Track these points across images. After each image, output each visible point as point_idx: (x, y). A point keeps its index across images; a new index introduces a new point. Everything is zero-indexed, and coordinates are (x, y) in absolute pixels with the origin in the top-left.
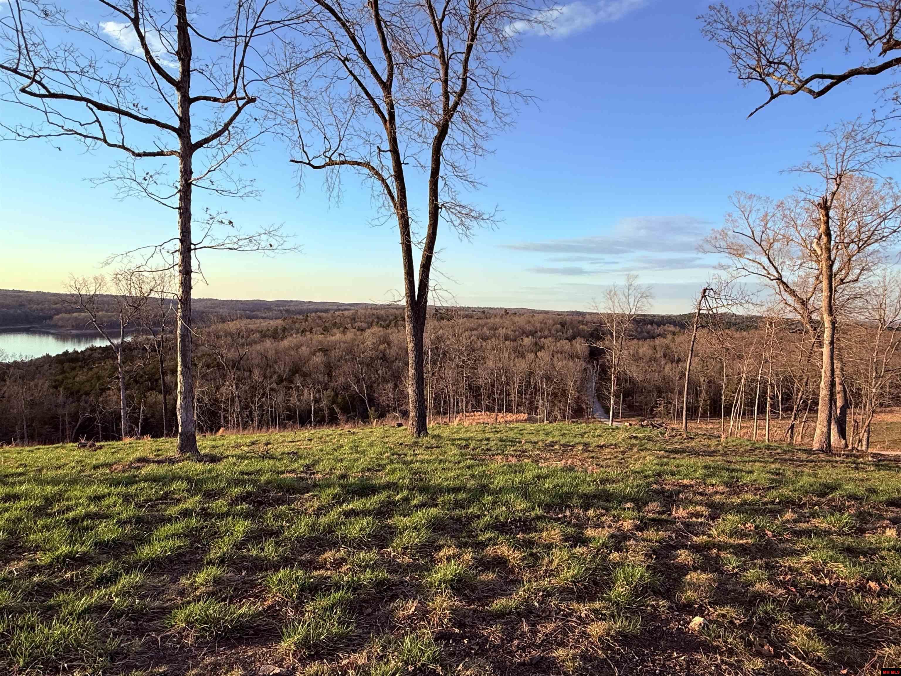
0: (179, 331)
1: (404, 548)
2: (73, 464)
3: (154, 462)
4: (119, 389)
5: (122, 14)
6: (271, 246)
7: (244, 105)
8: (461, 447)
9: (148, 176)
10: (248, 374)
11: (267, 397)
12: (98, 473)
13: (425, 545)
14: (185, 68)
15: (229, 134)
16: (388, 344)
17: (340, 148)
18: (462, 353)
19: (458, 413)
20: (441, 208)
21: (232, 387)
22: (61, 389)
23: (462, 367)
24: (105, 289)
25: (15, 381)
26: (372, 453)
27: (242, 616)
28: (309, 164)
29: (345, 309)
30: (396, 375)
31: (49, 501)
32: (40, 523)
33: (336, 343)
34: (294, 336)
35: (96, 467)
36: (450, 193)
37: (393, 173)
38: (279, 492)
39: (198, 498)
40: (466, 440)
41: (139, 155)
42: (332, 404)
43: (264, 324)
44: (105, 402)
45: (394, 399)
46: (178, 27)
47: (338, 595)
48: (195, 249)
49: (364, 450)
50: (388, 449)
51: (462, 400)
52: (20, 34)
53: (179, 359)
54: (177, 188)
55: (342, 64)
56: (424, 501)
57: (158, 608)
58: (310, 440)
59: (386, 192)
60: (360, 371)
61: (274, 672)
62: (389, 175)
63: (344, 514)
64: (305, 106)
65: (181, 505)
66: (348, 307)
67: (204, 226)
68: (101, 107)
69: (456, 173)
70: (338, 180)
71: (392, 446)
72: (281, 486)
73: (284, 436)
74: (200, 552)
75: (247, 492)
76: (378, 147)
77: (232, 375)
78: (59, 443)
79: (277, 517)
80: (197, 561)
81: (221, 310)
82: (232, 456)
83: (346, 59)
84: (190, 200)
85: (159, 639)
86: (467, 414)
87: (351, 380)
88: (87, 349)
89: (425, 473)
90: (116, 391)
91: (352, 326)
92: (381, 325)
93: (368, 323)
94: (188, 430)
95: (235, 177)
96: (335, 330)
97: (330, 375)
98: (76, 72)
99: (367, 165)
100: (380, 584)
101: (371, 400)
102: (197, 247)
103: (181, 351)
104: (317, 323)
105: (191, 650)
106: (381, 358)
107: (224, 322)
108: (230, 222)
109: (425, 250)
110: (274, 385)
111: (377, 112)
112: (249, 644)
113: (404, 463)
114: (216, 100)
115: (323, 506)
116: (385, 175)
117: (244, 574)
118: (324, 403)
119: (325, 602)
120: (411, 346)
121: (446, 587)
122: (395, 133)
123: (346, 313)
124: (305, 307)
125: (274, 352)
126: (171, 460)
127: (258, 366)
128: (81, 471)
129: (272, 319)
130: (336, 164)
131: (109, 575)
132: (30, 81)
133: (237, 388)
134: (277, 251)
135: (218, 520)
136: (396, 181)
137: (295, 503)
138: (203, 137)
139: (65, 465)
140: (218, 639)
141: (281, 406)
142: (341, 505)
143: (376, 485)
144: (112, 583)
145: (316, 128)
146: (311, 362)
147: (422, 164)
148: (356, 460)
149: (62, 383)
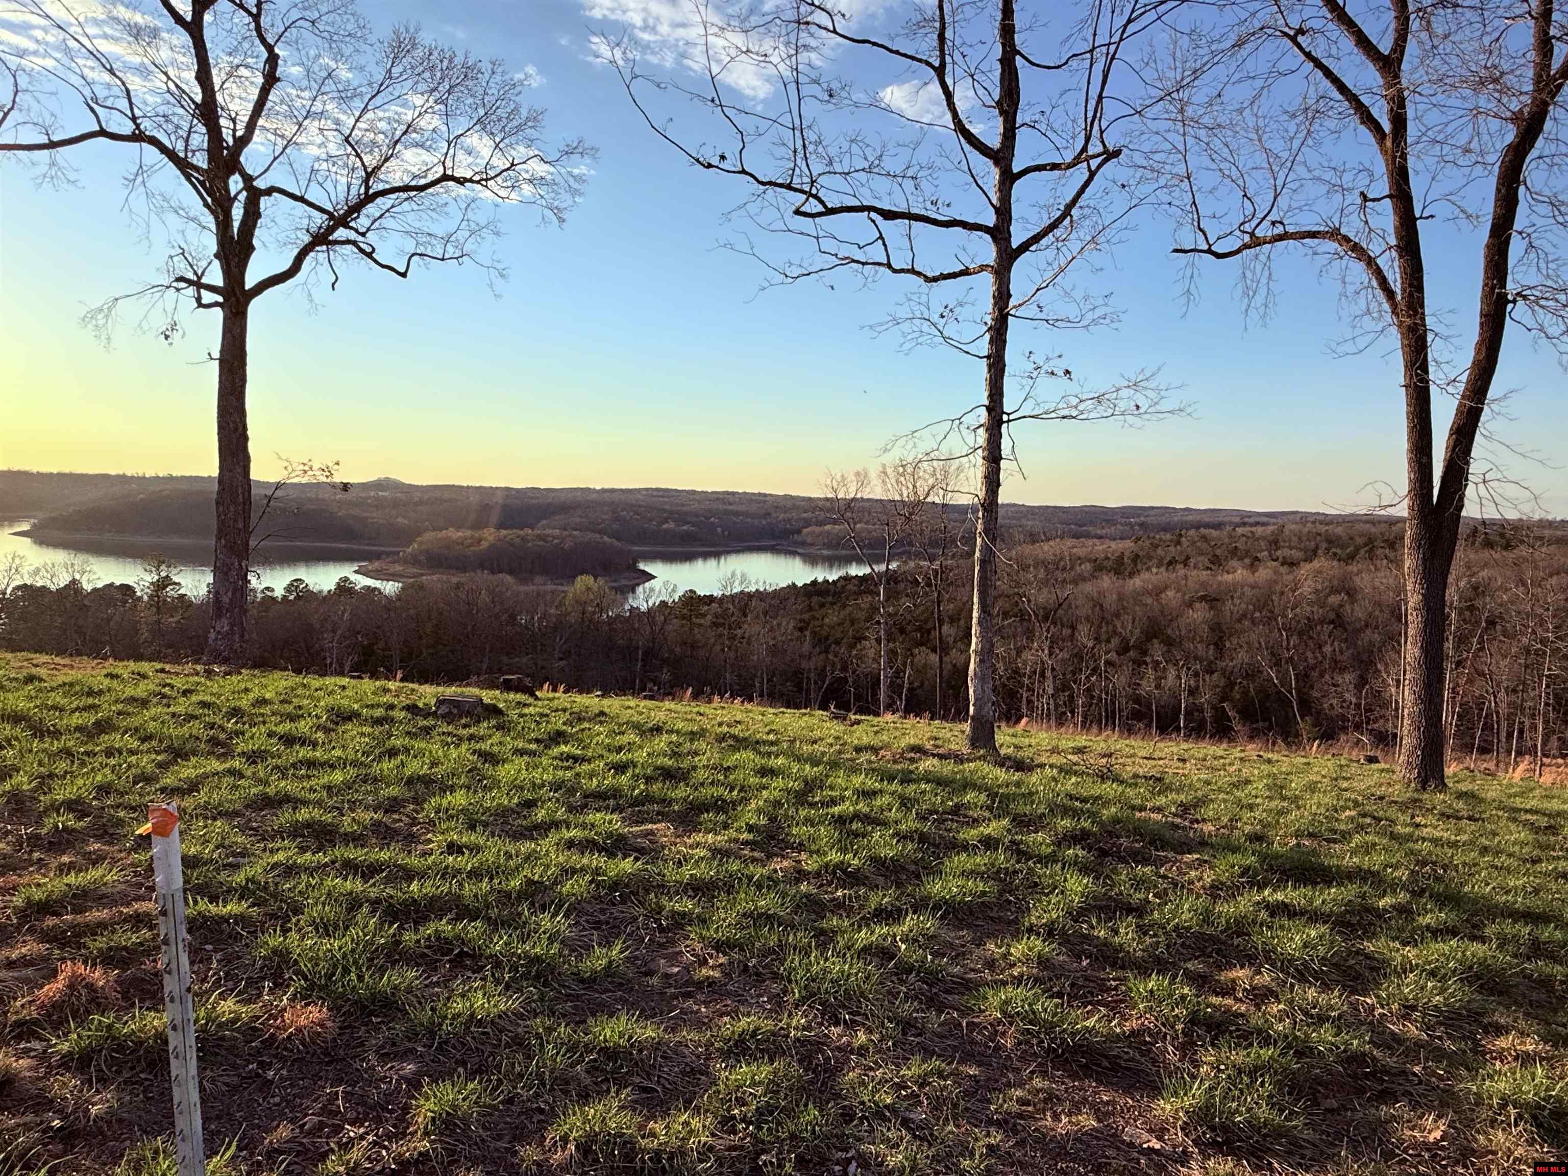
0: (977, 554)
1: (1405, 1007)
2: (831, 740)
3: (934, 755)
4: (878, 641)
5: (924, 65)
6: (1138, 407)
7: (1099, 166)
8: (1535, 829)
9: (948, 310)
10: (1069, 631)
11: (1100, 675)
12: (863, 758)
13: (1460, 1014)
14: (1008, 126)
15: (1071, 221)
16: (1348, 593)
17: (1275, 209)
18: (1542, 623)
19: (1519, 753)
20: (1514, 302)
21: (1043, 651)
22: (808, 633)
23: (1540, 654)
24: (868, 489)
25: (757, 617)
26: (1316, 804)
27: (1087, 1030)
28: (1209, 251)
29: (1257, 524)
30: (1365, 657)
31: (810, 786)
32: (803, 813)
33: (1235, 585)
34: (1154, 570)
35: (858, 750)
36: (1542, 265)
37: (1393, 241)
38: (1137, 841)
39: (1005, 822)
40: (1550, 816)
41: (935, 279)
42: (1221, 702)
43: (1100, 548)
44: (860, 658)
45: (1358, 706)
46: (1001, 61)
47: (1267, 1053)
48: (1009, 421)
49: (1296, 797)
50: (1351, 804)
51: (1534, 727)
52: (798, 133)
53: (976, 600)
54: (986, 323)
55: (1289, 43)
56: (1450, 923)
57: (957, 977)
58: (1184, 761)
59: (1375, 283)
60: (1285, 644)
61: (1151, 1144)
62: (1384, 247)
63: (1267, 907)
64: (1207, 144)
65: (982, 829)
66: (1265, 519)
67: (1024, 382)
68: (889, 215)
69: (1560, 219)
70: (1266, 273)
71: (1360, 798)
72: (1139, 831)
73: (1133, 747)
74: (1013, 909)
75: (1083, 830)
76: (1362, 193)
77: (1042, 632)
78: (806, 708)
79: (1139, 883)
80: (1009, 923)
81: (1030, 523)
82: (1051, 766)
83: (1301, 31)
84: (1005, 341)
85: (964, 1024)
86: (1546, 761)
87: (1263, 660)
88: (840, 577)
89: (1445, 867)
90: (874, 642)
91: (1270, 555)
92: (1335, 554)
93: (1305, 550)
94: (984, 712)
95: (1078, 294)
96: (1234, 563)
97: (1219, 646)
98: (863, 170)
99: (1335, 234)
100: (1355, 1059)
101: (1306, 705)
102: (1012, 417)
103: (979, 586)
104: (1198, 548)
105: (1009, 1057)
106: (1332, 622)
107: (1034, 542)
108: (1067, 372)
109: (1463, 397)
110: (1113, 656)
111: (1363, 123)
112: (1102, 1082)
113: (1393, 836)
114: (1055, 167)
115: (1222, 883)
116: (1374, 249)
117: (1084, 963)
118: (1205, 698)
119: (1238, 1057)
120: (1413, 600)
121: (1520, 1117)
122: (1404, 156)
123: (1259, 530)
124: (1176, 519)
125: (1115, 596)
126: (957, 756)
127: (1088, 619)
128: (840, 752)
129: (1115, 539)
130: (1265, 243)
131: (890, 908)
132: (805, 197)
133: (1050, 655)
134: (1147, 416)
135: (1039, 866)
136: (1401, 257)
137: (1168, 865)
138: (1031, 234)
139: (821, 739)
140: (1051, 1056)
141: (1124, 693)
142: (1261, 888)
143: (1330, 867)
144: (894, 919)
145: (1227, 181)
146: (1182, 621)
147: (1470, 212)
148: (1281, 813)
149: (808, 624)
